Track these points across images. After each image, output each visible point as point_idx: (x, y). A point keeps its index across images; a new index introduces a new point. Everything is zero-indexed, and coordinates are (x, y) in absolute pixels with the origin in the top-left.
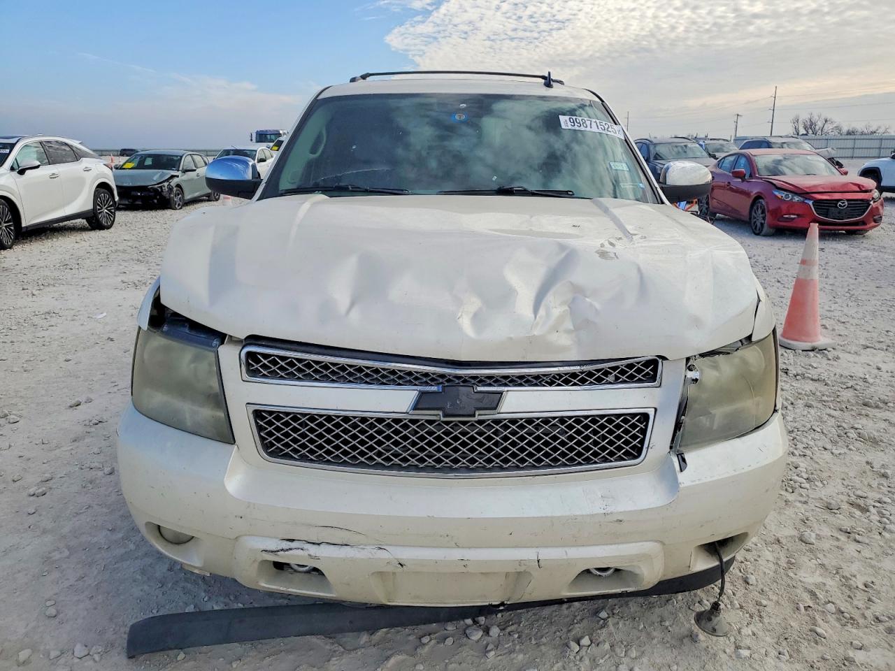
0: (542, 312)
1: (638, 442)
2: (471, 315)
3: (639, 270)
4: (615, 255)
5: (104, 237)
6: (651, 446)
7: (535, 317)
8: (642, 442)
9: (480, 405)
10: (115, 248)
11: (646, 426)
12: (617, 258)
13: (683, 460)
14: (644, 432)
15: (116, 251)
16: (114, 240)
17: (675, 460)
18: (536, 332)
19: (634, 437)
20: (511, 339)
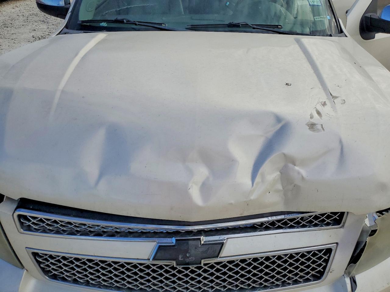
0: (258, 179)
1: (322, 268)
2: (200, 184)
3: (341, 142)
4: (322, 127)
5: (27, 5)
6: (331, 270)
7: (253, 185)
8: (325, 268)
9: (205, 255)
10: (32, 12)
11: (329, 257)
12: (323, 129)
13: (354, 282)
14: (326, 261)
15: (33, 14)
16: (32, 7)
17: (348, 281)
18: (253, 197)
19: (320, 265)
20: (231, 204)
